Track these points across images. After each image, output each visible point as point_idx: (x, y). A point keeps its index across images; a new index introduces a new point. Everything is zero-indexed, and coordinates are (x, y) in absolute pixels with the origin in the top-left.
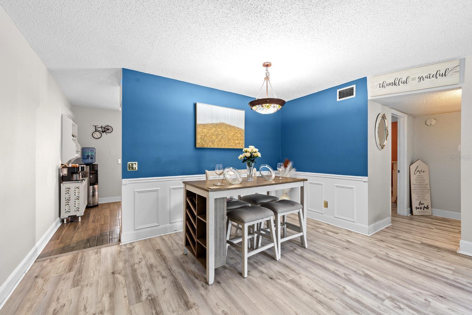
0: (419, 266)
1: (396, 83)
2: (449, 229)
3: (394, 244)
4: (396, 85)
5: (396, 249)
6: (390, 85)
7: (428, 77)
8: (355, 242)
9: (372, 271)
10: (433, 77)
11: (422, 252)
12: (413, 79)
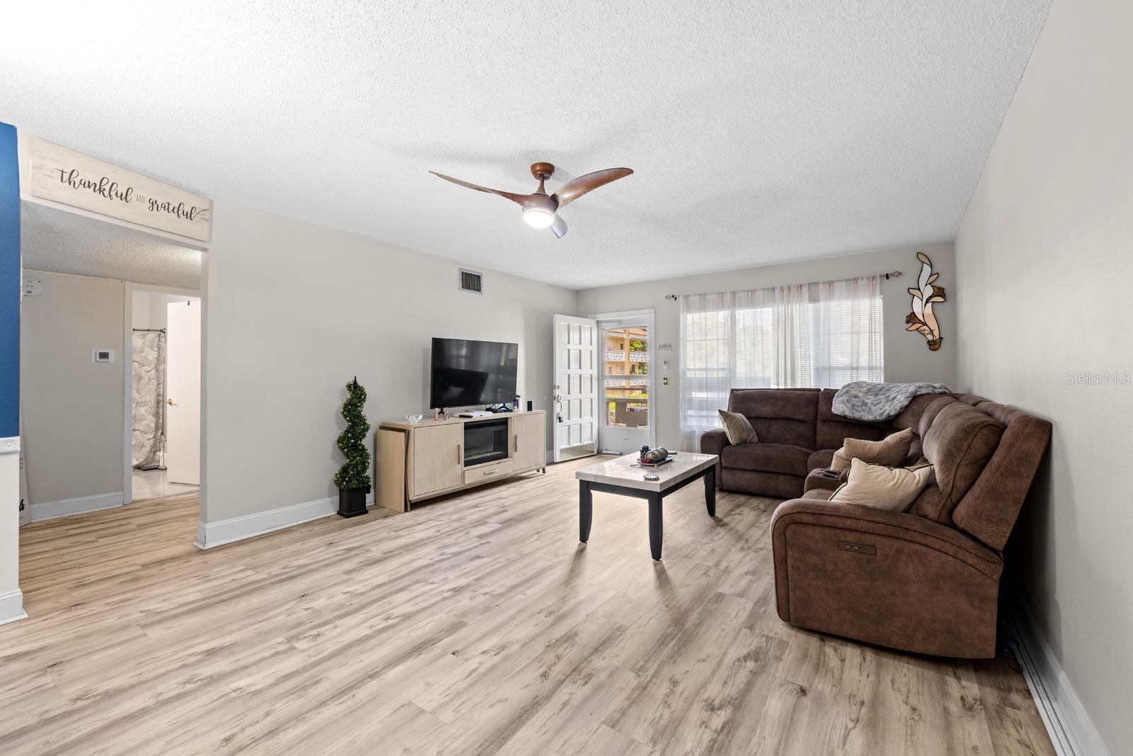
0: (214, 591)
1: (104, 190)
2: (111, 531)
3: (112, 593)
4: (104, 195)
5: (136, 598)
6: (89, 187)
7: (166, 207)
8: (39, 644)
9: (199, 644)
10: (173, 210)
11: (175, 575)
12: (140, 198)
